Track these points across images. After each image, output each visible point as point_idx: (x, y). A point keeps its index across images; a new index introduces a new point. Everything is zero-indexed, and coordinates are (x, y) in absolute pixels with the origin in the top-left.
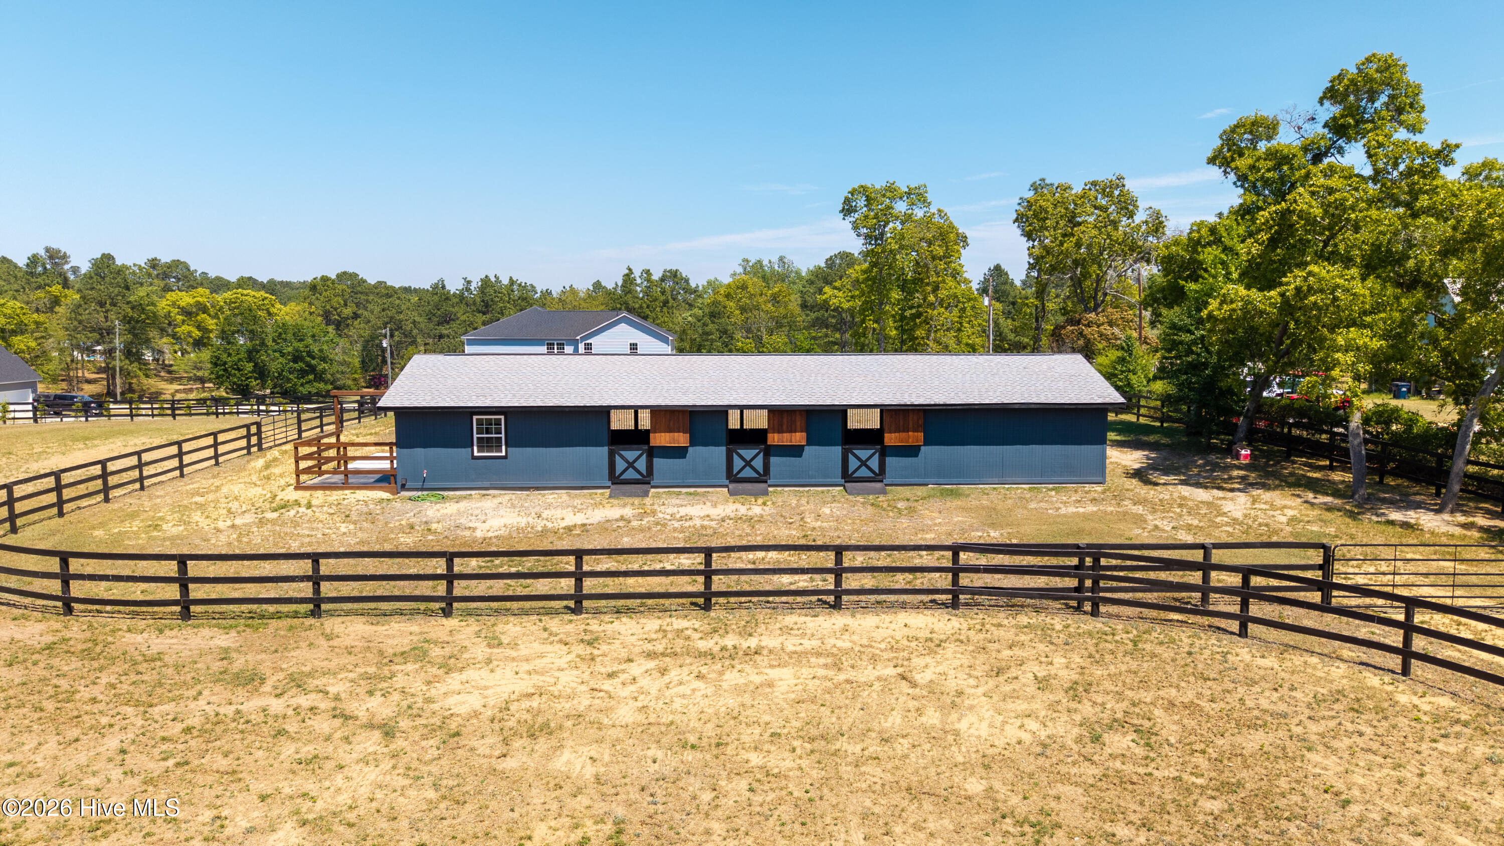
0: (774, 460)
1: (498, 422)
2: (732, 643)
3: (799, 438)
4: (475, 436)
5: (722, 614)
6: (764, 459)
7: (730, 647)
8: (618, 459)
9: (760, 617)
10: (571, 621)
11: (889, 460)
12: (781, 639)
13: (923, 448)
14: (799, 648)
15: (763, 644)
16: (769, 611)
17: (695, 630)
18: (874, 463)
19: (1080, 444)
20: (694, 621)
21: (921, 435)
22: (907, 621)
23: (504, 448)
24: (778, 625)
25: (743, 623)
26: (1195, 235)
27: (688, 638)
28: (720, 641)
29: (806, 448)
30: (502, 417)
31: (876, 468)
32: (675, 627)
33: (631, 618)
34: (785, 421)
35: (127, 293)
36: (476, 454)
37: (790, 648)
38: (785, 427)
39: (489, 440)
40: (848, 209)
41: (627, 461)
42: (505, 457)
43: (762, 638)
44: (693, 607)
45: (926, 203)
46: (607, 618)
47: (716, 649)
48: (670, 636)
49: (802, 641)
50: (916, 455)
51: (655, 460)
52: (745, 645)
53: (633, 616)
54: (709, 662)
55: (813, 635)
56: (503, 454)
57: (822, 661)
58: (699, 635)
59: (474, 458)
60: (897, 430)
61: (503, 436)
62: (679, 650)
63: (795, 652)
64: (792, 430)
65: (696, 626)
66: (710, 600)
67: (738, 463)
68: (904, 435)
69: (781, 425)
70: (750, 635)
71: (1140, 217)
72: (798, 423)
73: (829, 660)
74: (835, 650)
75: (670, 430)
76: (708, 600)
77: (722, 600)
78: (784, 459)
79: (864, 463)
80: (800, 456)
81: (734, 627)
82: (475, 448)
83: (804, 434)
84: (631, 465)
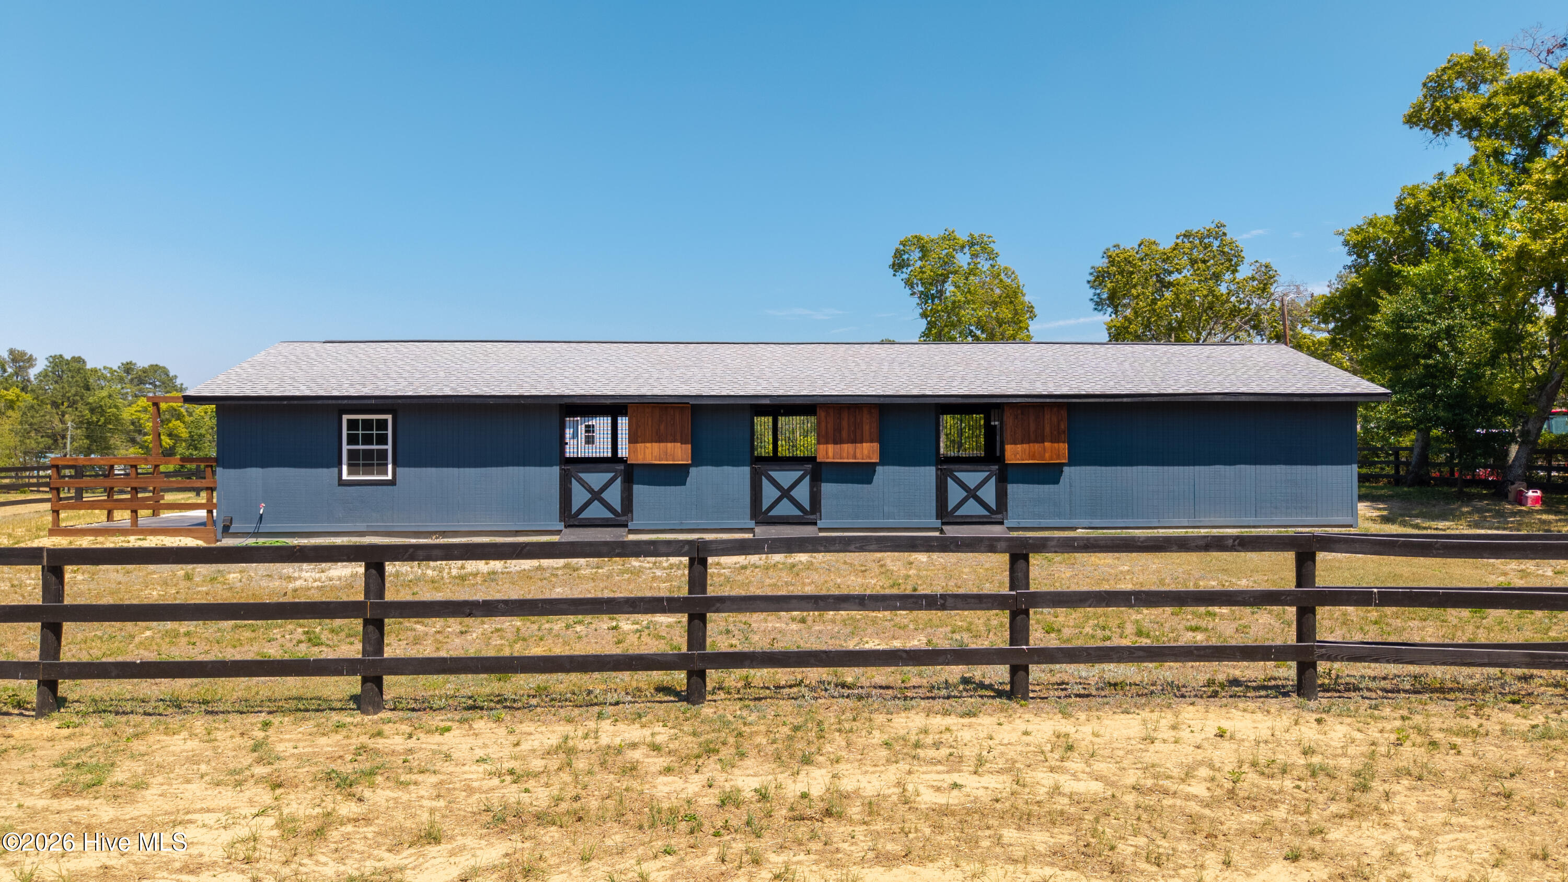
0: (827, 488)
1: (382, 424)
2: (755, 783)
3: (867, 451)
4: (345, 447)
5: (730, 709)
6: (812, 487)
7: (748, 794)
8: (575, 486)
9: (830, 718)
10: (339, 726)
11: (1012, 489)
12: (893, 773)
13: (1066, 469)
14: (954, 799)
15: (847, 785)
16: (850, 703)
17: (656, 748)
18: (989, 493)
19: (1315, 463)
20: (658, 728)
21: (1064, 447)
22: (1226, 725)
23: (390, 467)
24: (877, 737)
25: (786, 730)
26: (1410, 201)
27: (632, 769)
28: (720, 778)
29: (879, 469)
30: (389, 417)
31: (991, 501)
32: (604, 740)
33: (498, 720)
34: (845, 423)
35: (86, 393)
36: (345, 476)
37: (928, 798)
38: (844, 434)
39: (368, 454)
40: (899, 264)
41: (590, 490)
42: (392, 483)
43: (841, 767)
44: (661, 697)
45: (992, 256)
46: (437, 720)
47: (709, 800)
48: (581, 764)
49: (955, 777)
50: (1056, 481)
51: (635, 487)
52: (793, 788)
53: (504, 714)
54: (680, 842)
55: (980, 762)
56: (390, 477)
57: (1040, 838)
58: (661, 762)
59: (342, 483)
60: (1026, 440)
61: (389, 447)
62: (594, 804)
63: (945, 811)
64: (855, 439)
65: (659, 739)
66: (702, 675)
67: (769, 493)
68: (1036, 447)
69: (838, 429)
70: (807, 761)
71: (1244, 272)
72: (866, 428)
73: (1064, 836)
74: (1062, 803)
75: (660, 439)
76: (697, 676)
77: (733, 677)
78: (844, 487)
79: (972, 494)
80: (869, 481)
81: (761, 740)
82: (345, 468)
83: (876, 446)
84: (596, 496)
